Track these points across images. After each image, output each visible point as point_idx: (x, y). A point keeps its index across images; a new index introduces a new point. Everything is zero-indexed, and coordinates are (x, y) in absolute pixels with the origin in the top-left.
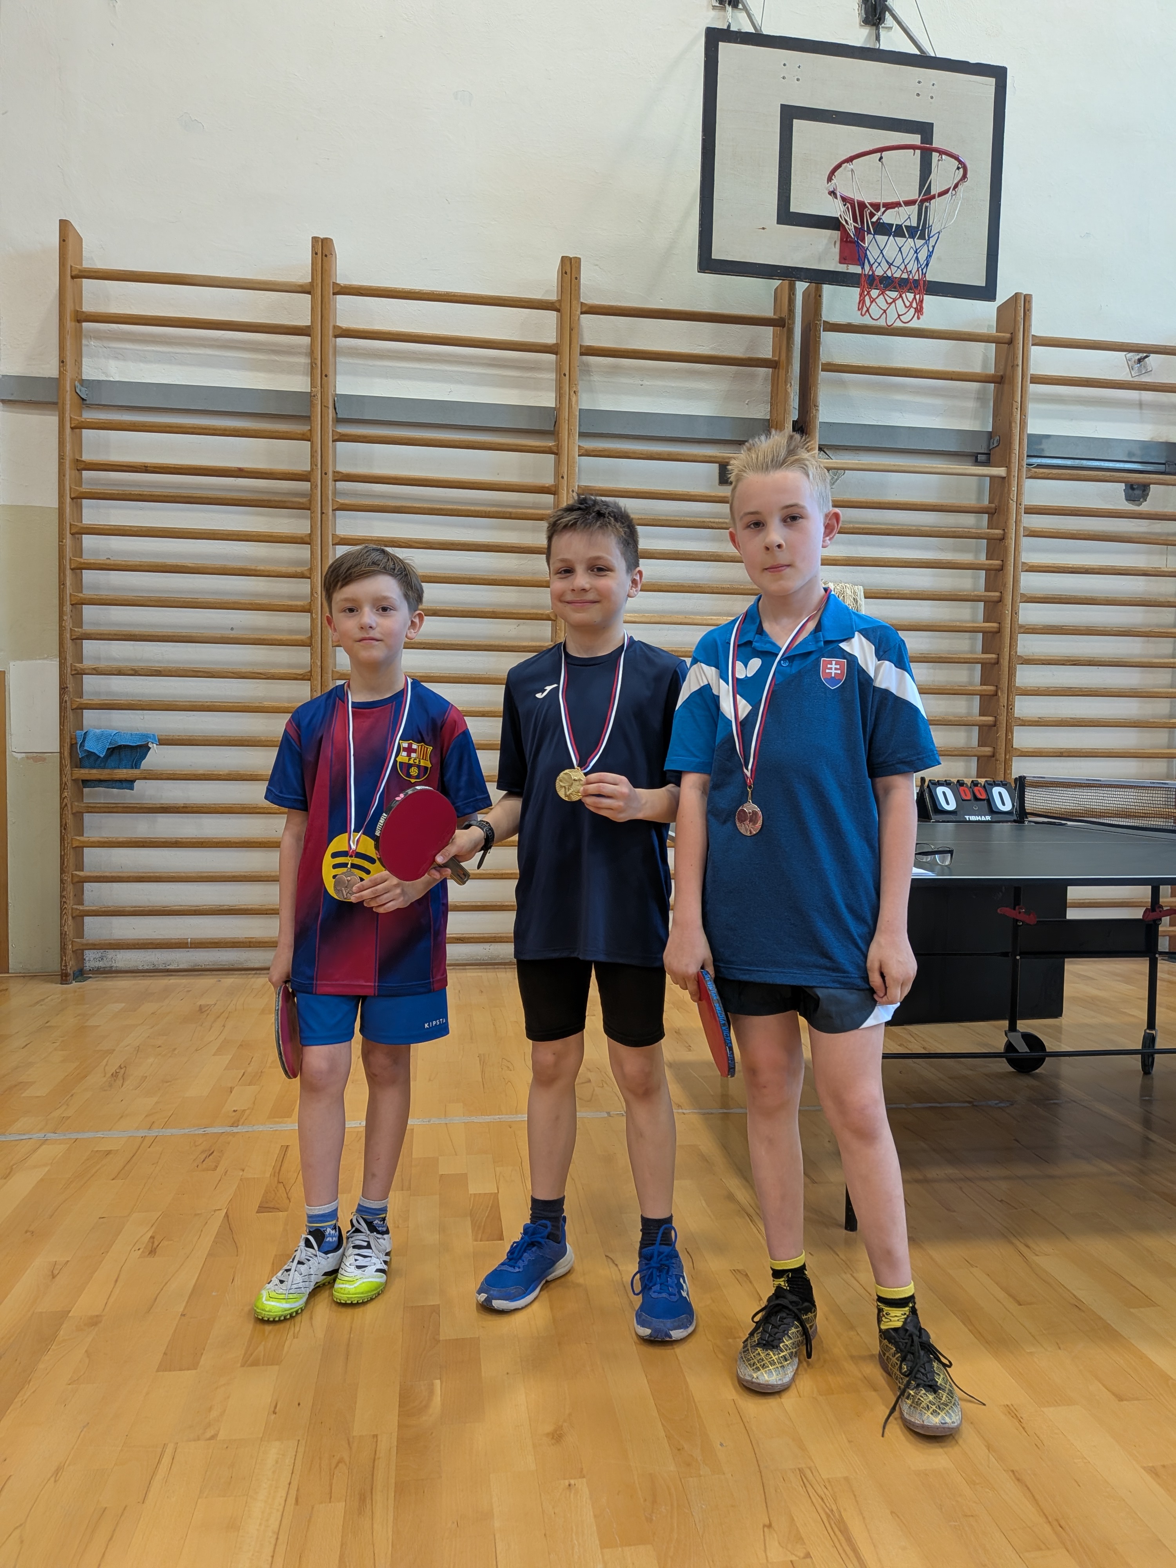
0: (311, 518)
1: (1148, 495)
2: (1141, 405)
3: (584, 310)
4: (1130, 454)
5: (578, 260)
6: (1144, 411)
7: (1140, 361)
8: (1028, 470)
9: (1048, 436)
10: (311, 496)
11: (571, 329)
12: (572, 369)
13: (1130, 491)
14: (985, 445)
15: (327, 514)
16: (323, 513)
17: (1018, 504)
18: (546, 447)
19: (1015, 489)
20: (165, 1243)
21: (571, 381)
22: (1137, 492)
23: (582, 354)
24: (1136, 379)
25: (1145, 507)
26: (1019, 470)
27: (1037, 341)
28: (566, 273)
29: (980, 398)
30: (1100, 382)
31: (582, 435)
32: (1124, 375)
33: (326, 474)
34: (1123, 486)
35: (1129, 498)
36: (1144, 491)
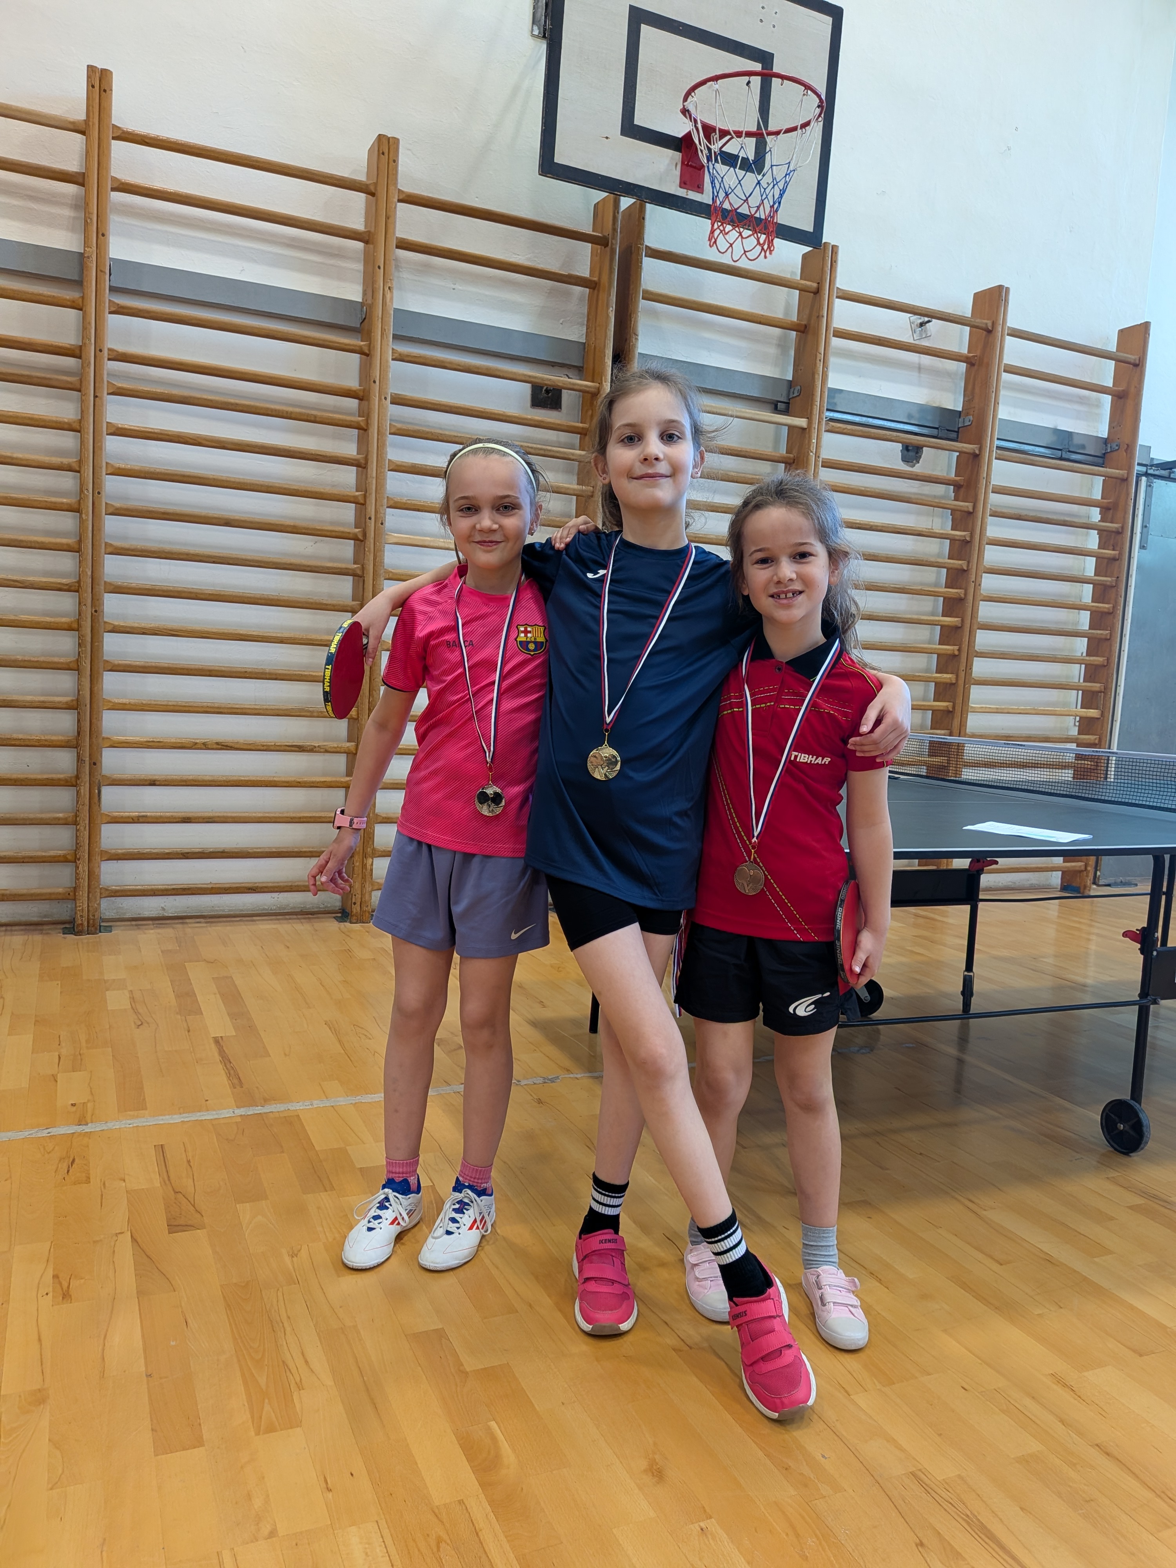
0: (82, 401)
1: (920, 457)
2: (920, 368)
3: (401, 197)
4: (910, 416)
5: (397, 140)
6: (922, 375)
7: (922, 325)
8: (827, 424)
9: (841, 391)
10: (82, 375)
11: (387, 218)
12: (387, 262)
13: (906, 452)
14: (785, 393)
15: (101, 399)
16: (97, 397)
17: (817, 456)
18: (355, 346)
19: (814, 441)
20: (74, 1283)
21: (386, 275)
22: (912, 454)
23: (397, 247)
24: (917, 342)
25: (918, 469)
26: (819, 422)
27: (840, 294)
28: (383, 154)
29: (782, 345)
30: (891, 342)
31: (396, 337)
32: (906, 337)
33: (101, 351)
34: (899, 446)
35: (905, 460)
36: (917, 453)
